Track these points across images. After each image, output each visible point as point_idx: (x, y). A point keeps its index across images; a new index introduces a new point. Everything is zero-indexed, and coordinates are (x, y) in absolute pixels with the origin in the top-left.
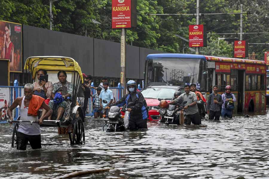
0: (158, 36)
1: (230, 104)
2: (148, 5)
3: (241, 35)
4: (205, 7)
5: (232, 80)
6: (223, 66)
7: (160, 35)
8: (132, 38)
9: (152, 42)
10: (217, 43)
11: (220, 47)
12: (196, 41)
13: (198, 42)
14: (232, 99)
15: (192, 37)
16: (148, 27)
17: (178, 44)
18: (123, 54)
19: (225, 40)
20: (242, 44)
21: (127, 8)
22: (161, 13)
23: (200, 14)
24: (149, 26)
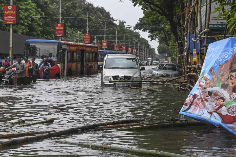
0: (41, 29)
1: (47, 70)
2: (35, 11)
3: (88, 30)
4: (71, 14)
5: (77, 56)
6: (71, 47)
7: (42, 29)
8: (25, 31)
9: (38, 33)
10: (77, 34)
11: (79, 37)
12: (60, 33)
13: (61, 33)
14: (48, 66)
15: (57, 30)
16: (35, 24)
17: (54, 34)
18: (11, 40)
19: (82, 33)
20: (88, 35)
21: (13, 12)
22: (43, 16)
23: (62, 17)
24: (37, 24)
